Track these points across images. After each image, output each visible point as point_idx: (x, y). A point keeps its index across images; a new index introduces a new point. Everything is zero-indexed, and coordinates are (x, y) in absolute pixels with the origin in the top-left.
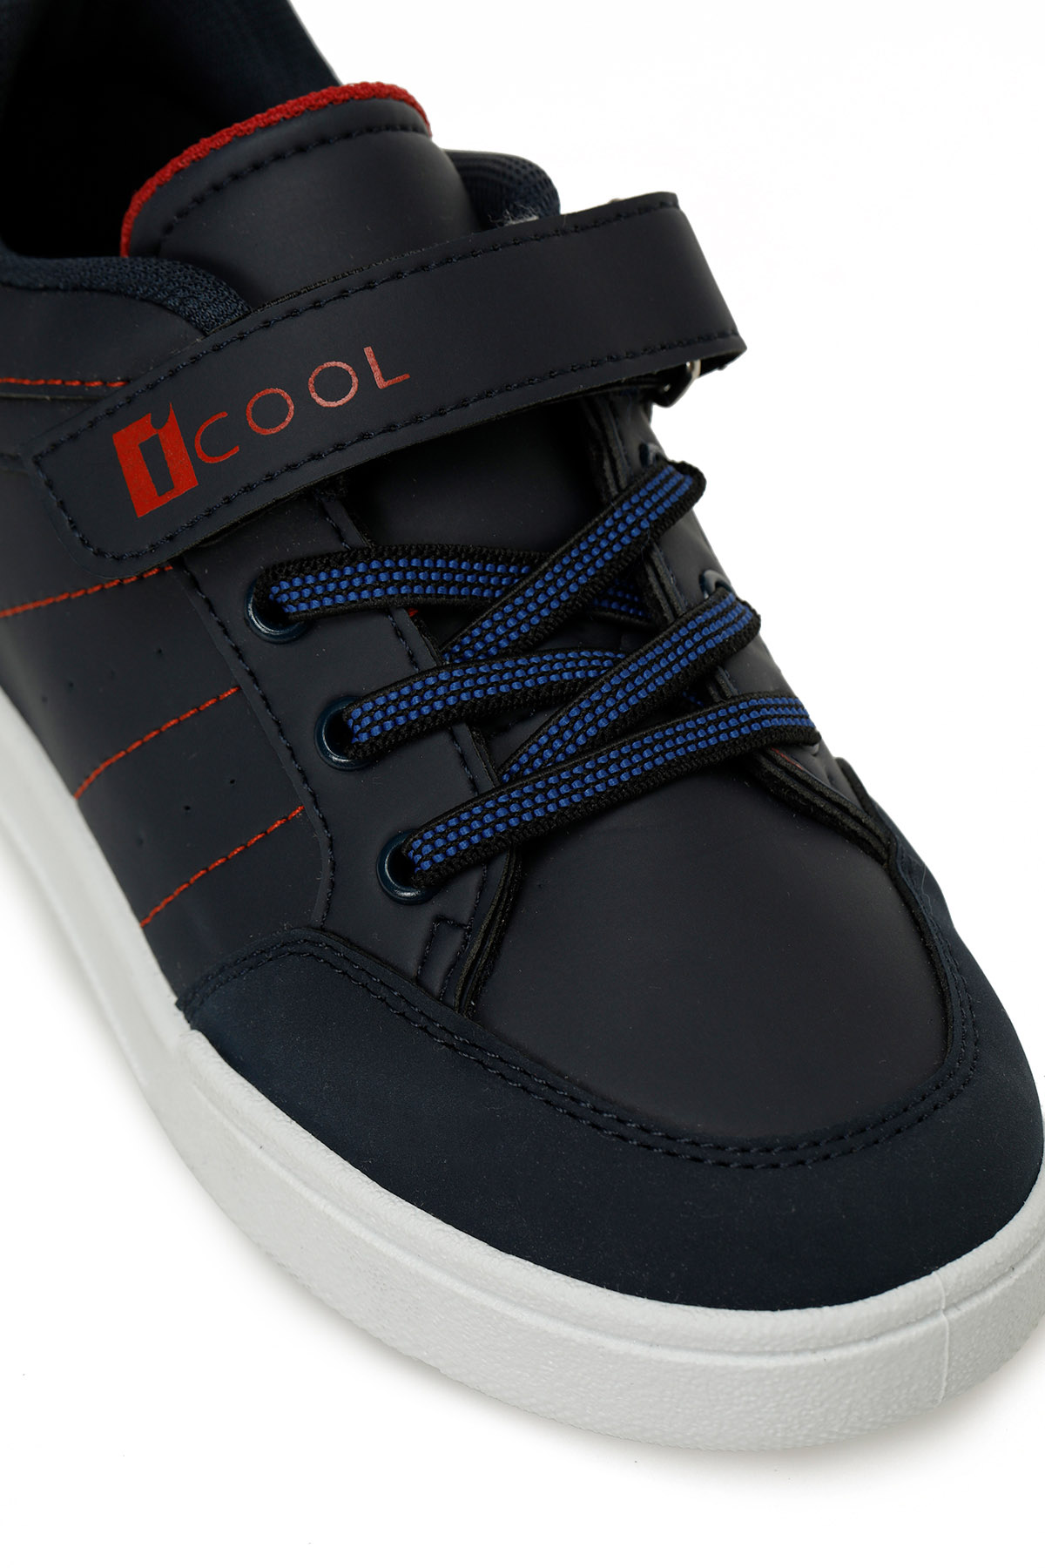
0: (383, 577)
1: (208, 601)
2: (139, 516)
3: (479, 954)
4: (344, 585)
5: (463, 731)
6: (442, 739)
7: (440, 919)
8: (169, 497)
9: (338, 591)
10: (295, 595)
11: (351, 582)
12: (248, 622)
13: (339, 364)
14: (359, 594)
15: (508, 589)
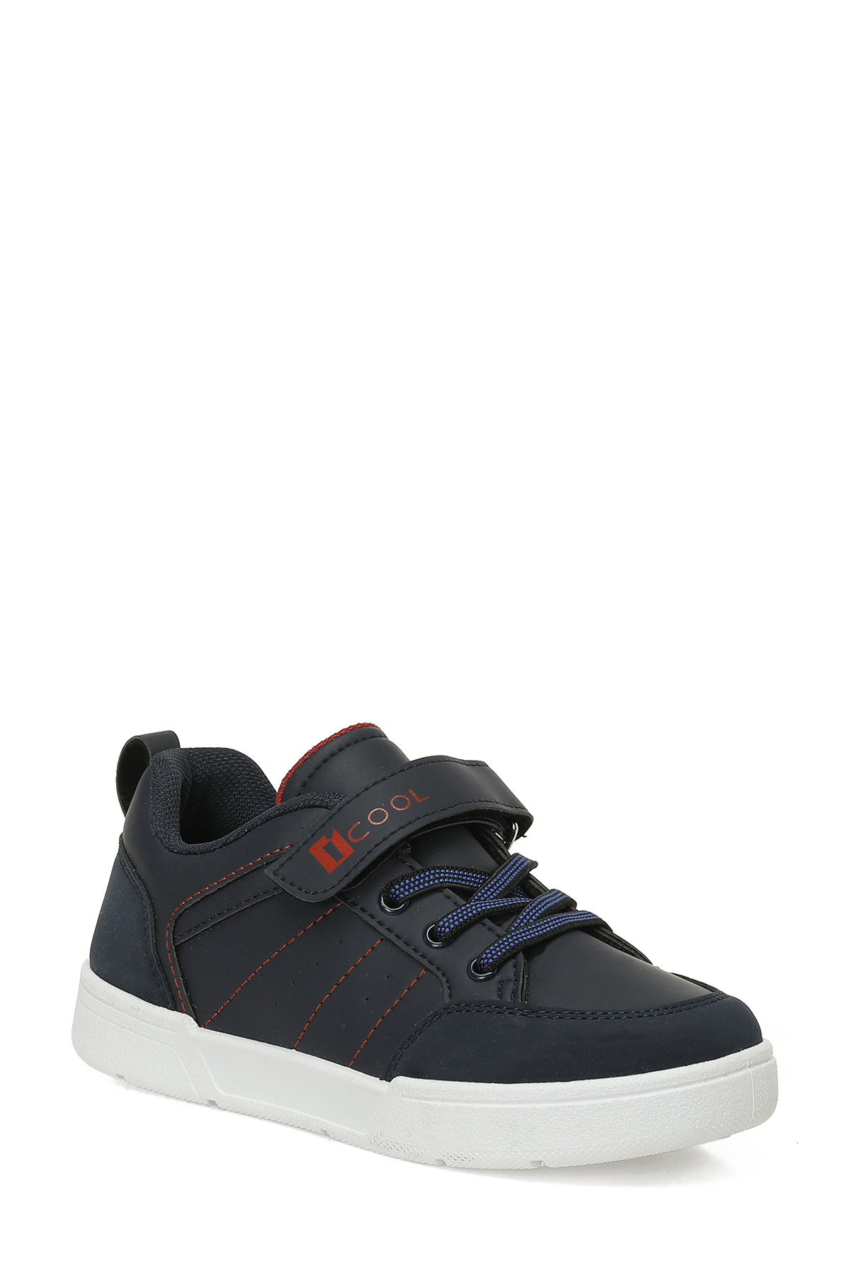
0: (437, 876)
1: (361, 909)
2: (330, 872)
3: (523, 984)
4: (422, 881)
5: (487, 921)
6: (478, 926)
7: (501, 982)
8: (342, 861)
9: (420, 884)
10: (403, 891)
11: (424, 879)
12: (382, 909)
13: (399, 810)
14: (429, 883)
15: (483, 883)
